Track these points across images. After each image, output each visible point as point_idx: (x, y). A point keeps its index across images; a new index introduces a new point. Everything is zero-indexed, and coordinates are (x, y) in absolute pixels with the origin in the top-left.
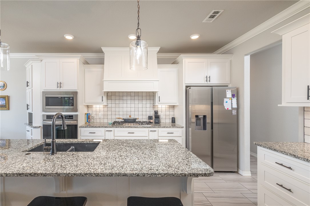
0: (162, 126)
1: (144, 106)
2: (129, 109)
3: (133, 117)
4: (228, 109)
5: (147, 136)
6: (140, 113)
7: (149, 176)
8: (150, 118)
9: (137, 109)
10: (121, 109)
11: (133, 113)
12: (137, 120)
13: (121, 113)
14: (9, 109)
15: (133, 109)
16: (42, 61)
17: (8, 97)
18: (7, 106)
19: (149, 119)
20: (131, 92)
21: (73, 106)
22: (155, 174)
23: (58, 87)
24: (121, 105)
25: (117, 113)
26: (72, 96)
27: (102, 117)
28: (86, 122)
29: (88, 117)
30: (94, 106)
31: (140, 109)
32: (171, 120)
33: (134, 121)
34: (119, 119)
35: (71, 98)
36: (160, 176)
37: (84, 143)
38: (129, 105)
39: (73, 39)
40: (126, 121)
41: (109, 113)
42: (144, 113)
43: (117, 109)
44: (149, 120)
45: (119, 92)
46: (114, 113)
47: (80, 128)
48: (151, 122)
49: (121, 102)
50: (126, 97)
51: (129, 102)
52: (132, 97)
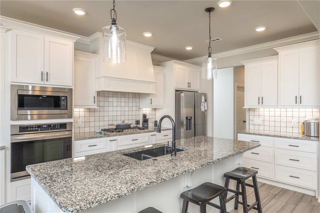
2: (115, 113)
3: (126, 122)
4: (203, 111)
9: (123, 113)
10: (106, 114)
12: (131, 126)
13: (106, 119)
21: (67, 109)
24: (106, 109)
25: (102, 119)
27: (82, 125)
31: (127, 113)
32: (154, 124)
33: (128, 127)
34: (111, 125)
35: (63, 98)
38: (115, 109)
41: (92, 119)
43: (102, 114)
44: (137, 125)
47: (75, 141)
50: (112, 98)
51: (115, 104)
52: (118, 98)
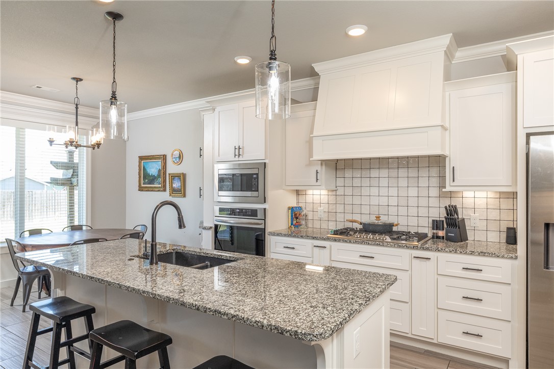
0: (469, 249)
1: (424, 193)
2: (384, 201)
3: (384, 219)
5: (408, 271)
6: (413, 211)
7: (211, 313)
8: (436, 225)
9: (403, 202)
10: (365, 200)
11: (393, 211)
13: (365, 210)
14: (184, 196)
15: (394, 202)
16: (214, 109)
17: (184, 175)
18: (182, 190)
19: (433, 229)
20: (388, 158)
21: (258, 191)
22: (220, 313)
23: (235, 155)
24: (365, 191)
25: (357, 209)
26: (255, 171)
27: (325, 216)
28: (290, 225)
29: (296, 215)
30: (310, 192)
31: (413, 202)
32: (504, 235)
34: (352, 221)
35: (254, 176)
36: (225, 317)
37: (222, 257)
38: (384, 191)
39: (250, 62)
40: (368, 229)
41: (340, 208)
42: (423, 212)
43: (357, 201)
44: (435, 231)
45: (361, 159)
46: (348, 208)
47: (269, 235)
48: (438, 237)
49: (366, 182)
50: (377, 171)
51: (384, 182)
52: (391, 170)
